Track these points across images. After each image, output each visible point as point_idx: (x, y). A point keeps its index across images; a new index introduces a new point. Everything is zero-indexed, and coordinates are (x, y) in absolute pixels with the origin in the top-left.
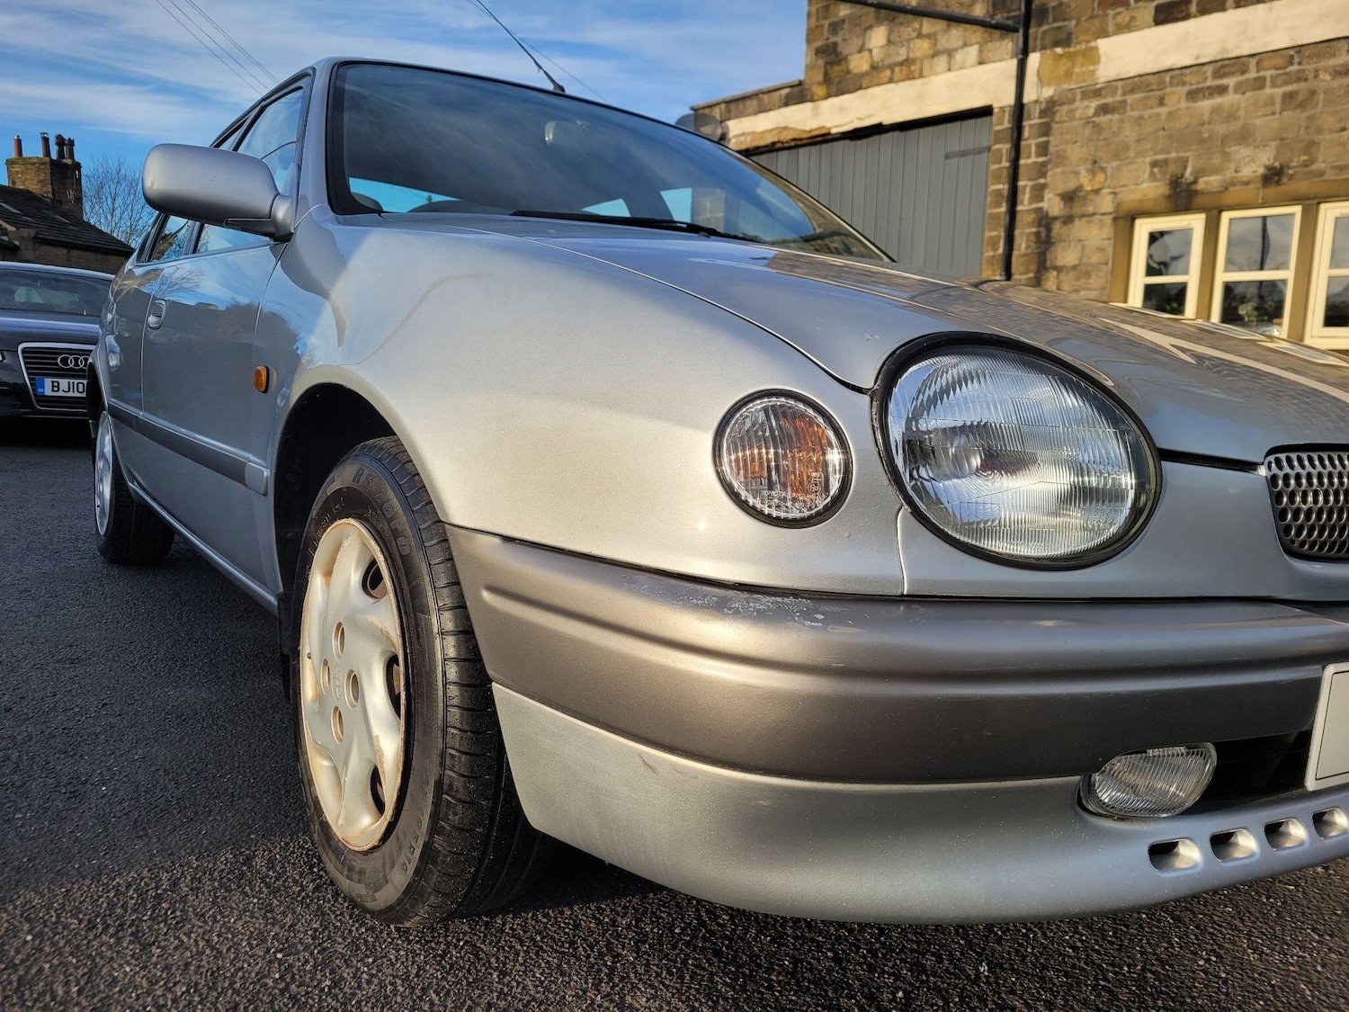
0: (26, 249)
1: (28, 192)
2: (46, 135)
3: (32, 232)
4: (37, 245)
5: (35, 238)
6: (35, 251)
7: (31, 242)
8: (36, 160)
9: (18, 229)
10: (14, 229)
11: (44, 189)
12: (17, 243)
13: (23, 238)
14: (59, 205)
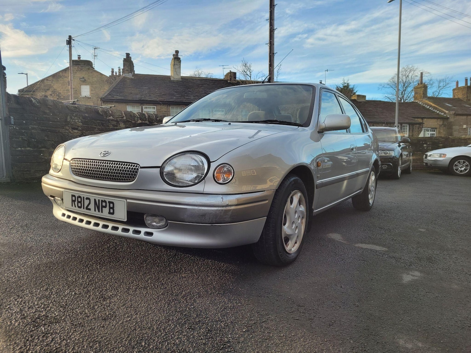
0: (451, 118)
1: (459, 98)
2: (467, 78)
3: (454, 112)
4: (455, 116)
5: (455, 114)
6: (454, 118)
7: (453, 116)
8: (462, 87)
9: (449, 111)
10: (448, 112)
11: (464, 97)
12: (448, 116)
13: (451, 114)
14: (469, 101)
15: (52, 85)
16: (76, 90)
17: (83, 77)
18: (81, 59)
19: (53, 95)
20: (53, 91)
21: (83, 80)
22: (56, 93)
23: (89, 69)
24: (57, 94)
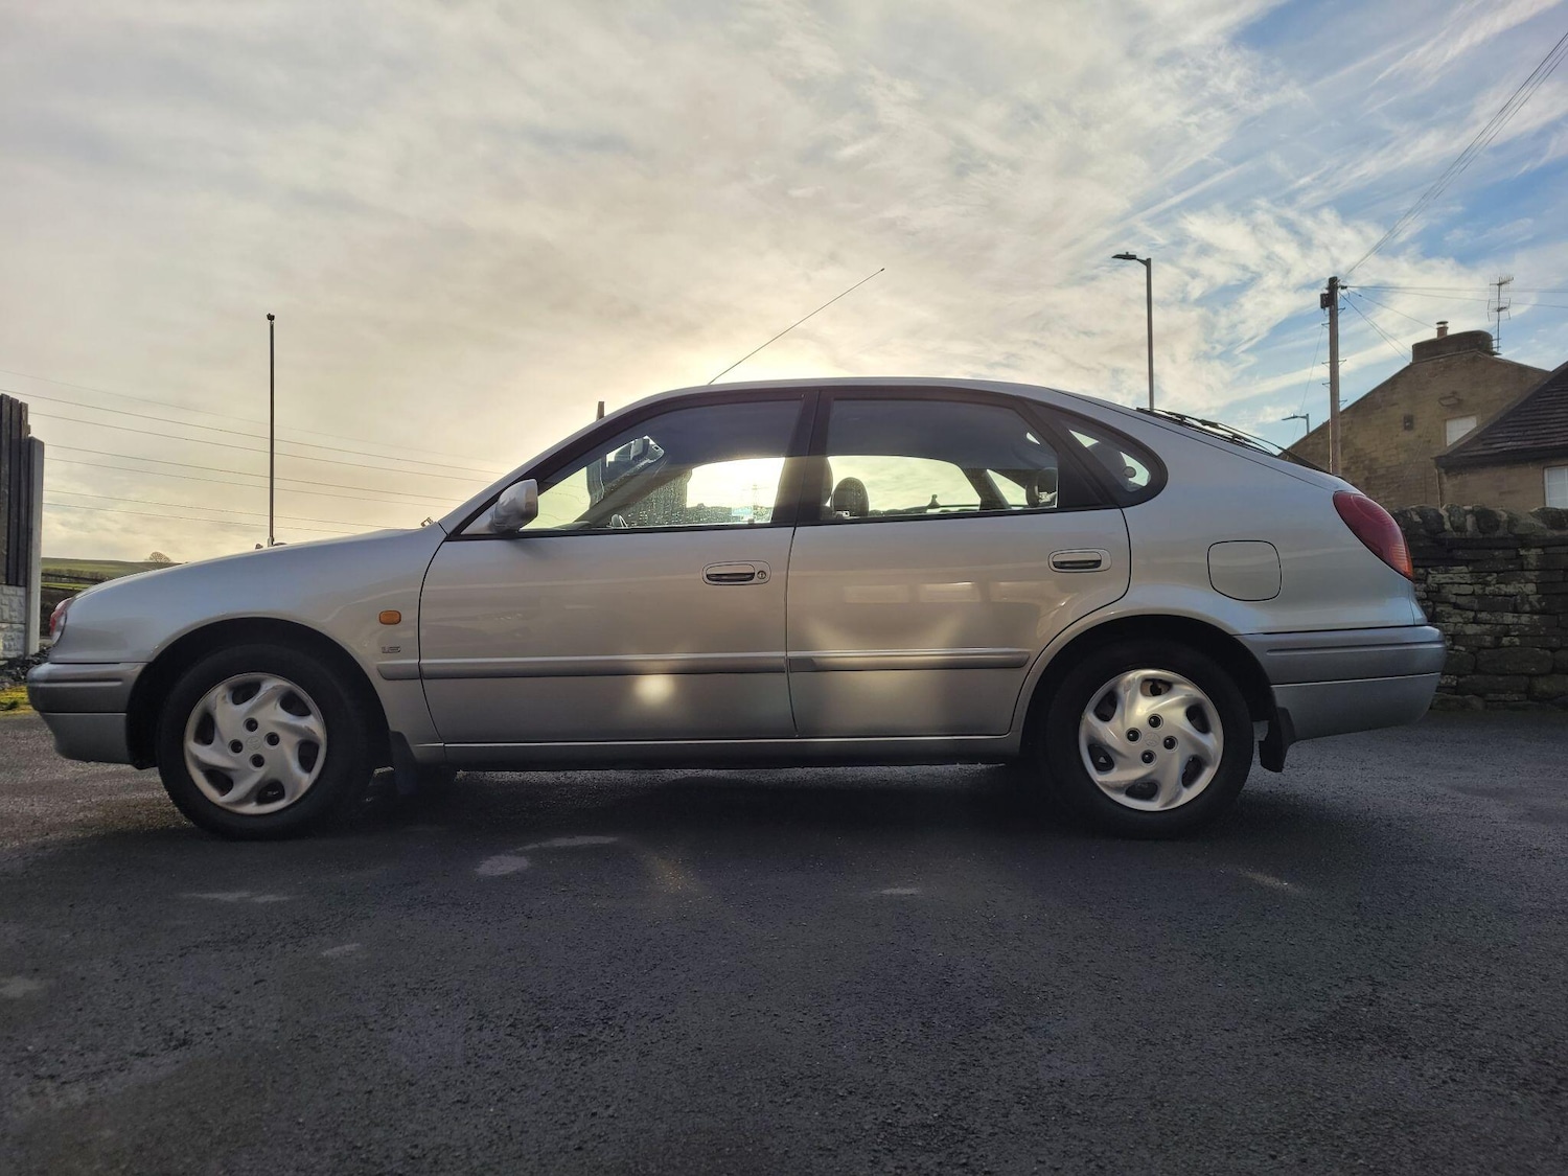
15: (1350, 437)
16: (1429, 441)
17: (1454, 393)
18: (1450, 332)
19: (1353, 469)
20: (1352, 458)
21: (1453, 401)
22: (1363, 462)
23: (1474, 360)
24: (1367, 462)
